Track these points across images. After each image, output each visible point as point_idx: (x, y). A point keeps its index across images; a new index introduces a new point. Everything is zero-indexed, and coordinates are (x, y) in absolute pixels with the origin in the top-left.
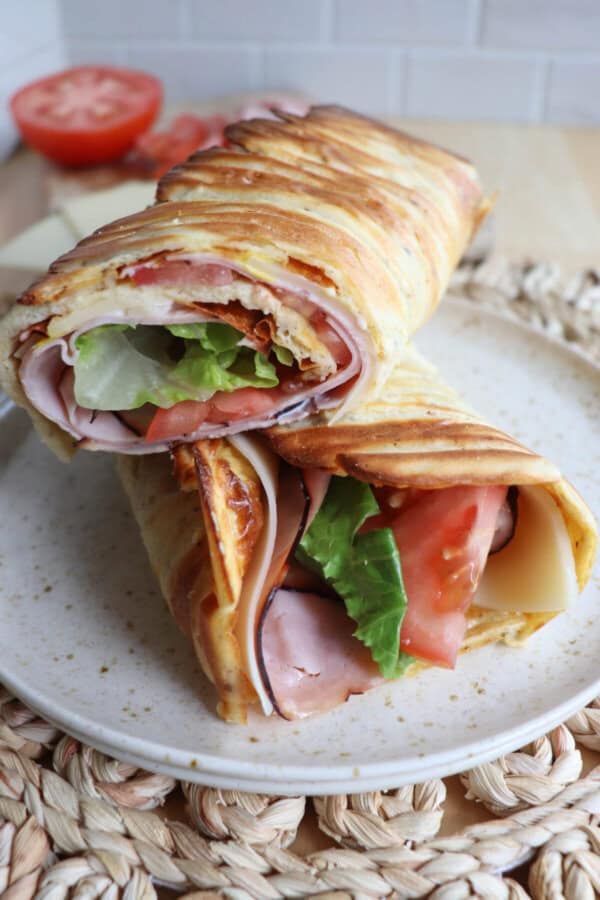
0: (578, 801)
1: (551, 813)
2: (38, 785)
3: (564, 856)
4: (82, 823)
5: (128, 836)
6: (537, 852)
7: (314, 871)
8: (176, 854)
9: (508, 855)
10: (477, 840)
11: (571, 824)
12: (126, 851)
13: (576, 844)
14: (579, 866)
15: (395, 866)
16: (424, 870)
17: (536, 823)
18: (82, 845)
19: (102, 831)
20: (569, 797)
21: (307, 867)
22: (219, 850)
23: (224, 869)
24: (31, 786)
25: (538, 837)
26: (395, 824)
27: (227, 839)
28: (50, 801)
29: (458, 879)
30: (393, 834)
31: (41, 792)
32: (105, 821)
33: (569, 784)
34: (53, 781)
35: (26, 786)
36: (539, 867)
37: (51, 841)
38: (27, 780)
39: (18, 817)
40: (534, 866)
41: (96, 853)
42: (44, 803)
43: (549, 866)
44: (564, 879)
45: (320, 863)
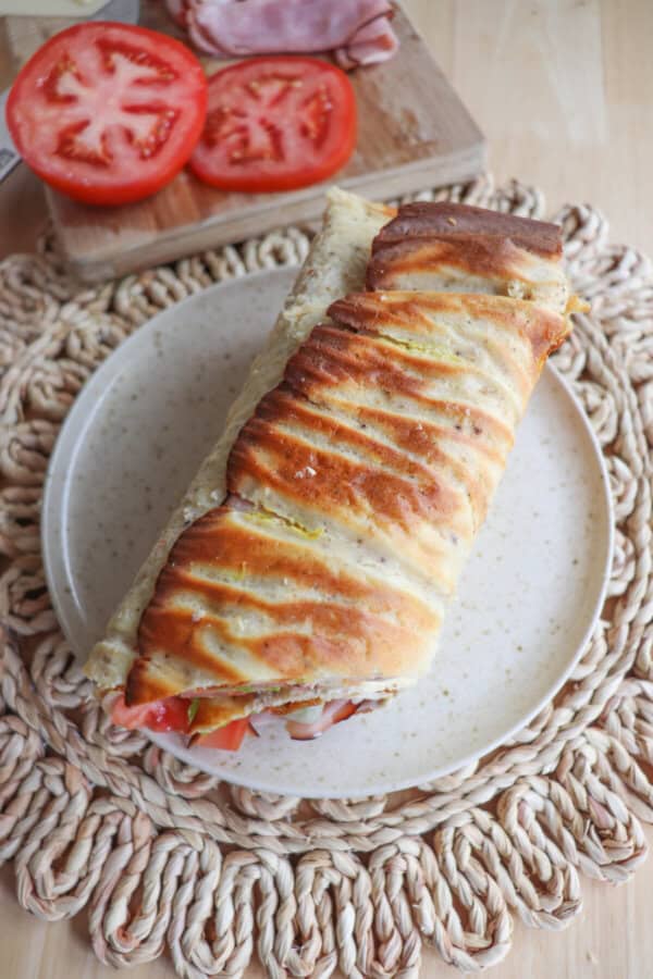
0: (471, 792)
1: (455, 799)
2: (139, 788)
3: (457, 829)
4: (169, 811)
5: (196, 817)
6: (440, 826)
7: (309, 839)
8: (227, 829)
9: (423, 827)
10: (406, 819)
11: (463, 809)
12: (197, 827)
13: (464, 821)
14: (464, 836)
15: (356, 835)
16: (373, 838)
17: (440, 809)
18: (171, 824)
19: (182, 816)
20: (466, 789)
21: (304, 837)
22: (253, 827)
23: (255, 838)
24: (134, 789)
25: (442, 817)
26: (357, 809)
27: (257, 819)
28: (148, 797)
29: (390, 844)
30: (354, 816)
31: (141, 791)
32: (182, 810)
33: (467, 779)
34: (147, 784)
35: (132, 791)
36: (441, 836)
37: (152, 821)
38: (131, 785)
39: (131, 811)
40: (438, 835)
41: (181, 831)
42: (145, 800)
43: (446, 835)
44: (455, 840)
45: (312, 834)
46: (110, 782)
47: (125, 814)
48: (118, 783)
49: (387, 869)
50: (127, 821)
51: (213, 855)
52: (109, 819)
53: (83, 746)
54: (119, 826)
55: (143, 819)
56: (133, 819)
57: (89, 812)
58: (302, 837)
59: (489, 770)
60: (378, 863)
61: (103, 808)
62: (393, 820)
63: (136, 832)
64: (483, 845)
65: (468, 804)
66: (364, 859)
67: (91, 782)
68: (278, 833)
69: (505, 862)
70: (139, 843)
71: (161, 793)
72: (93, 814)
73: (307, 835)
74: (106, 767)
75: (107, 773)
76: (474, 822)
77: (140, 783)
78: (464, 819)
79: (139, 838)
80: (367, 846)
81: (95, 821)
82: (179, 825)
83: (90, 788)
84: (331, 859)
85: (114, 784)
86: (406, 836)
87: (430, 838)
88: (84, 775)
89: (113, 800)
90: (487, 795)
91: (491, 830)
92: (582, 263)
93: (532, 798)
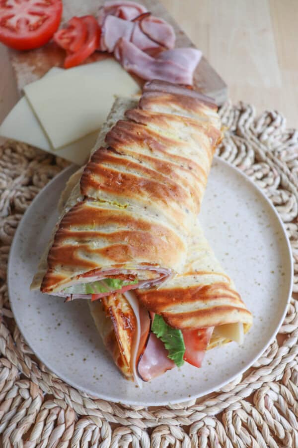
0: (240, 391)
1: (232, 396)
2: (68, 394)
3: (234, 411)
4: (84, 406)
5: (98, 409)
6: (225, 411)
7: (157, 420)
8: (115, 415)
9: (216, 411)
10: (207, 407)
11: (236, 401)
12: (99, 415)
13: (237, 407)
14: (238, 415)
15: (181, 416)
16: (190, 418)
17: (224, 401)
18: (86, 414)
19: (91, 409)
20: (237, 390)
22: (128, 414)
23: (129, 419)
25: (226, 405)
27: (130, 410)
28: (73, 399)
29: (200, 421)
30: (180, 406)
31: (70, 396)
32: (91, 406)
33: (237, 385)
34: (73, 393)
35: (65, 396)
36: (226, 415)
37: (75, 411)
38: (64, 393)
39: (65, 407)
40: (224, 415)
41: (91, 417)
42: (72, 401)
43: (228, 415)
44: (233, 418)
45: (159, 417)
46: (53, 391)
47: (61, 408)
48: (58, 392)
49: (199, 434)
50: (62, 412)
51: (107, 429)
52: (53, 411)
53: (40, 374)
54: (58, 415)
55: (70, 411)
56: (65, 411)
57: (42, 408)
58: (154, 418)
59: (248, 380)
60: (194, 432)
61: (50, 406)
62: (200, 408)
63: (67, 418)
64: (247, 420)
65: (239, 398)
66: (187, 429)
67: (44, 392)
68: (142, 417)
69: (260, 429)
70: (69, 424)
71: (80, 397)
72: (45, 409)
73: (156, 418)
74: (51, 384)
75: (52, 387)
76: (242, 408)
77: (69, 392)
78: (237, 406)
79: (68, 421)
80: (188, 422)
81: (45, 413)
82: (90, 414)
83: (43, 395)
84: (169, 430)
85: (56, 392)
86: (207, 416)
87: (220, 417)
88: (40, 388)
89: (55, 401)
90: (248, 393)
91: (251, 411)
92: (275, 137)
93: (272, 394)
